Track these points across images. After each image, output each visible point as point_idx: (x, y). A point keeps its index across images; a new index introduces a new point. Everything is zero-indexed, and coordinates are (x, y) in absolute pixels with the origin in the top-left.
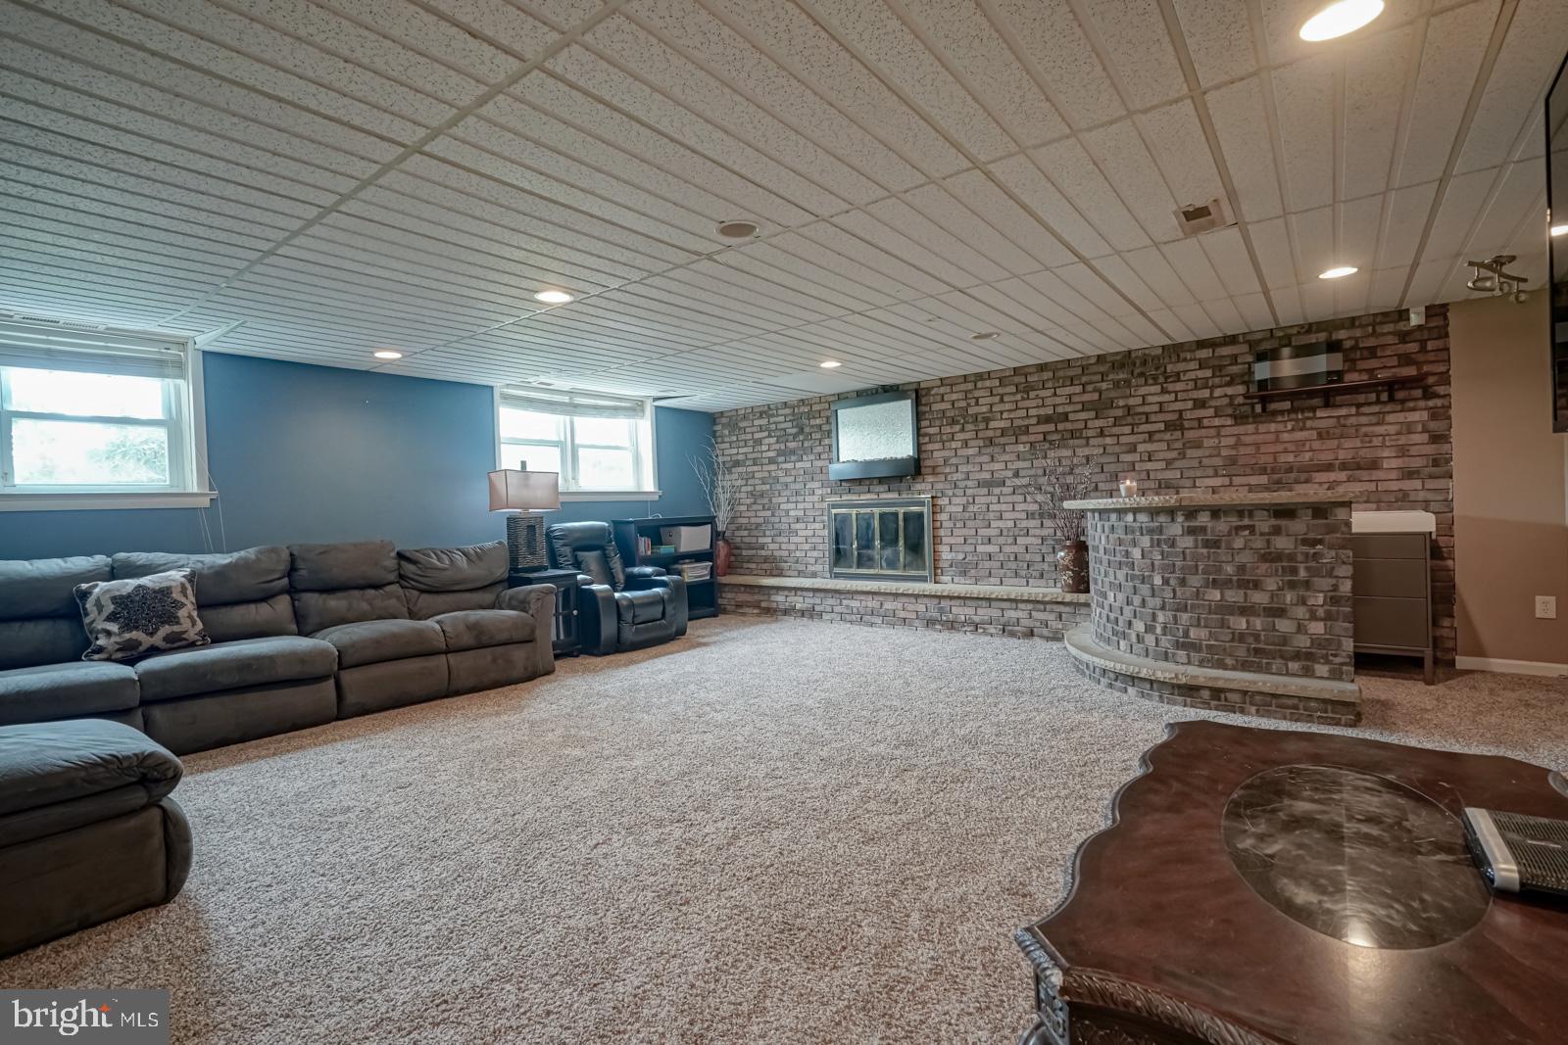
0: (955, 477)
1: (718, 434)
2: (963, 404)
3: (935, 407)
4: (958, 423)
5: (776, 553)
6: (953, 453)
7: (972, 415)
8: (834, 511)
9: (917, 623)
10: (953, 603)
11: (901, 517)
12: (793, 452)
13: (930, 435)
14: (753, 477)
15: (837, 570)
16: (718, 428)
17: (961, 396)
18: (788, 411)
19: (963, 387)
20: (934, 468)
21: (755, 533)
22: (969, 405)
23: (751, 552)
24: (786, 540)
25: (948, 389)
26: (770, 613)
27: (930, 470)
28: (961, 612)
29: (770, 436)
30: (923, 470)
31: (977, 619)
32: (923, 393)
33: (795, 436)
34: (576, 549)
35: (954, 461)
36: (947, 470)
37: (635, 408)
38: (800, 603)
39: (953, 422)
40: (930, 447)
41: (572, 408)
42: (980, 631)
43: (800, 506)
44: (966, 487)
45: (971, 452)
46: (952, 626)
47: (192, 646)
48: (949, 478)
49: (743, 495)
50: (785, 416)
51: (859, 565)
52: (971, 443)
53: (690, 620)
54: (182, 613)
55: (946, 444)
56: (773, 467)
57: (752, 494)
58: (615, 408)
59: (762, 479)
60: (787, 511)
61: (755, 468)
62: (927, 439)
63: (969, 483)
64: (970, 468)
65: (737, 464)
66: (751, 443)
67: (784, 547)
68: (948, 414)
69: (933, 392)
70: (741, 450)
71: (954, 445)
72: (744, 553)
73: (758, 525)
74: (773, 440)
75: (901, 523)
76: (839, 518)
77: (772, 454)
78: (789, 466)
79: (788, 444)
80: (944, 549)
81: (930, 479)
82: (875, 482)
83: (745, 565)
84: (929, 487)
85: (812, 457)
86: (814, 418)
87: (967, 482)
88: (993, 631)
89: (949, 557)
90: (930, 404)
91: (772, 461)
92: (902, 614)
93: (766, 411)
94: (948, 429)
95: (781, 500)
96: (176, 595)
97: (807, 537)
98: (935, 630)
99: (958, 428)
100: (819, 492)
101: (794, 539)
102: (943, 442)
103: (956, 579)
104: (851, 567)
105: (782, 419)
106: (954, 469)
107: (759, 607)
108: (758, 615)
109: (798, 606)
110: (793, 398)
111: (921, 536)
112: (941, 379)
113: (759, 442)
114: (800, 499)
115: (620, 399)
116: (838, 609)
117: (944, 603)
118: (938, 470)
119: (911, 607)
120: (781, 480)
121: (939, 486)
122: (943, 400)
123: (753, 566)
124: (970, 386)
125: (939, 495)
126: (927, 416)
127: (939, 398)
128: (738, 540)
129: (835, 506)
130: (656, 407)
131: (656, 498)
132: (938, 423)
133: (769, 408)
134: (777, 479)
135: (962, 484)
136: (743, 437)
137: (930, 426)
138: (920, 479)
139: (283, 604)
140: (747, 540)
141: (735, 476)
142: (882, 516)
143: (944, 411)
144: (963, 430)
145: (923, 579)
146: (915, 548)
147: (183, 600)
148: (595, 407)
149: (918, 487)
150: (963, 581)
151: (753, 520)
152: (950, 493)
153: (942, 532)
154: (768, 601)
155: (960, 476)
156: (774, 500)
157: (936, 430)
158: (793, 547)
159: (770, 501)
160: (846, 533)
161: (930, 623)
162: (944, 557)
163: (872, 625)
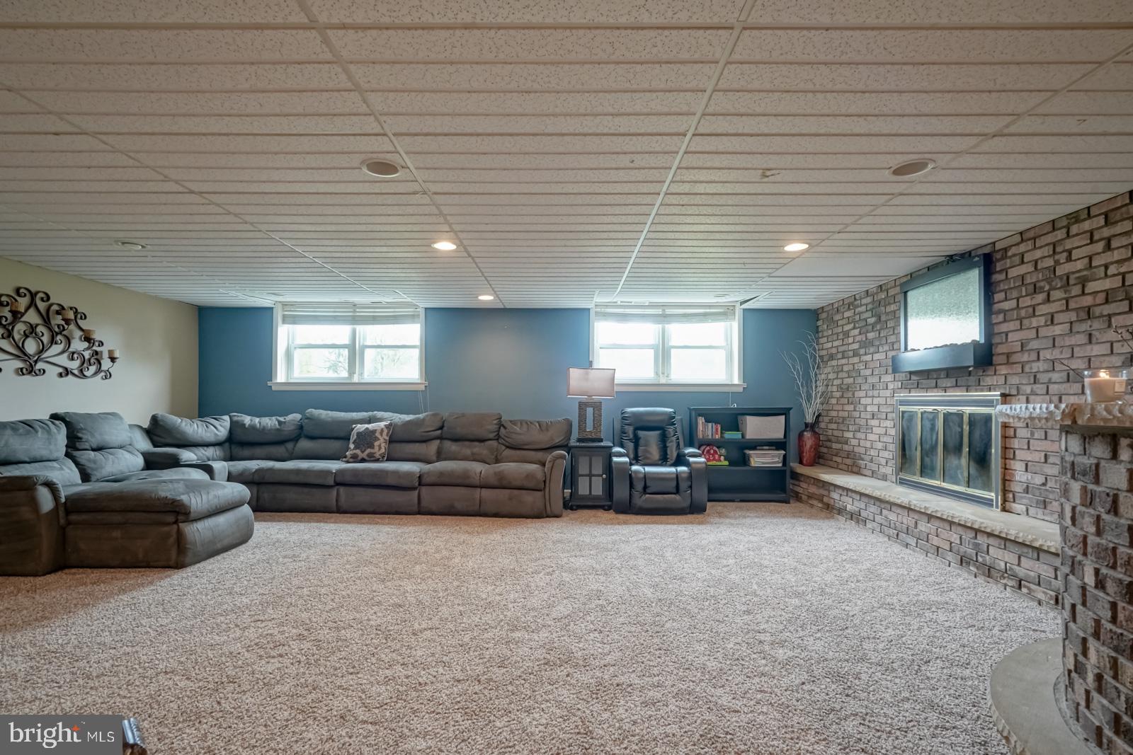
0: (1036, 367)
1: (820, 329)
2: (1050, 262)
3: (1013, 273)
4: (1042, 290)
5: (856, 449)
6: (1032, 334)
7: (1061, 277)
8: (902, 408)
9: (950, 556)
10: (991, 541)
11: (966, 419)
12: (871, 343)
13: (1004, 312)
14: (842, 371)
15: (902, 476)
16: (820, 323)
17: (1047, 251)
18: (869, 300)
19: (1050, 238)
20: (1008, 355)
21: (841, 427)
22: (1057, 262)
23: (839, 446)
24: (863, 436)
25: (1030, 244)
26: (830, 510)
27: (1002, 359)
28: (1001, 557)
29: (854, 328)
30: (996, 359)
31: (1021, 572)
32: (998, 256)
33: (873, 325)
34: (636, 429)
35: (1034, 345)
36: (1025, 357)
37: (726, 312)
38: (851, 505)
39: (1036, 290)
40: (1004, 328)
41: (664, 318)
42: (1024, 590)
43: (876, 401)
44: (1050, 382)
45: (1057, 330)
46: (989, 571)
47: (377, 460)
48: (1027, 369)
49: (835, 389)
50: (866, 305)
51: (922, 474)
52: (1059, 318)
53: (709, 501)
54: (376, 444)
55: (1026, 322)
56: (856, 360)
57: (839, 386)
58: (705, 315)
59: (848, 372)
60: (866, 406)
61: (844, 361)
62: (1001, 317)
63: (1055, 376)
64: (1056, 354)
65: (832, 357)
66: (841, 336)
67: (862, 443)
68: (1028, 280)
69: (1010, 254)
70: (836, 344)
71: (1035, 322)
72: (835, 446)
73: (844, 419)
74: (856, 332)
75: (966, 428)
76: (906, 415)
77: (856, 346)
78: (868, 358)
79: (868, 334)
80: (1018, 466)
81: (1003, 370)
82: (943, 374)
83: (835, 458)
84: (1002, 380)
85: (886, 348)
86: (890, 304)
87: (1050, 375)
88: (1041, 596)
89: (1024, 479)
90: (1006, 271)
91: (856, 354)
92: (936, 541)
93: (851, 303)
94: (1027, 302)
95: (862, 394)
96: (377, 434)
97: (880, 435)
98: (969, 572)
99: (1040, 297)
100: (891, 386)
101: (871, 437)
102: (1021, 320)
103: (1032, 511)
104: (915, 474)
105: (863, 308)
106: (1034, 356)
107: (821, 501)
108: (821, 509)
109: (849, 507)
110: (872, 286)
111: (987, 446)
112: (1021, 233)
113: (847, 334)
114: (876, 393)
115: (710, 307)
116: (878, 518)
117: (982, 540)
118: (1014, 358)
119: (944, 534)
120: (862, 373)
121: (1014, 380)
122: (1023, 262)
123: (839, 460)
124: (1060, 234)
125: (1014, 392)
126: (1002, 286)
127: (1017, 260)
128: (830, 432)
129: (903, 403)
130: (744, 310)
131: (741, 390)
132: (1015, 294)
133: (855, 299)
134: (859, 371)
135: (1043, 378)
136: (836, 331)
137: (1006, 299)
138: (991, 371)
139: (434, 445)
140: (836, 433)
141: (829, 369)
142: (947, 416)
143: (1023, 277)
144: (1048, 300)
145: (988, 503)
146: (981, 459)
147: (379, 437)
148: (685, 315)
149: (989, 381)
150: (1040, 516)
151: (841, 414)
152: (1028, 389)
153: (1015, 444)
154: (828, 496)
155: (1041, 366)
156: (857, 394)
157: (1013, 304)
158: (868, 444)
159: (854, 394)
160: (912, 435)
161: (964, 561)
162: (1017, 478)
163: (907, 545)
